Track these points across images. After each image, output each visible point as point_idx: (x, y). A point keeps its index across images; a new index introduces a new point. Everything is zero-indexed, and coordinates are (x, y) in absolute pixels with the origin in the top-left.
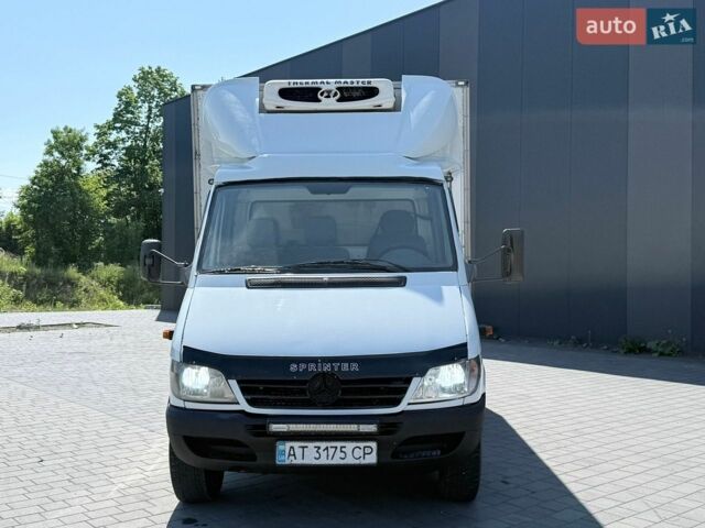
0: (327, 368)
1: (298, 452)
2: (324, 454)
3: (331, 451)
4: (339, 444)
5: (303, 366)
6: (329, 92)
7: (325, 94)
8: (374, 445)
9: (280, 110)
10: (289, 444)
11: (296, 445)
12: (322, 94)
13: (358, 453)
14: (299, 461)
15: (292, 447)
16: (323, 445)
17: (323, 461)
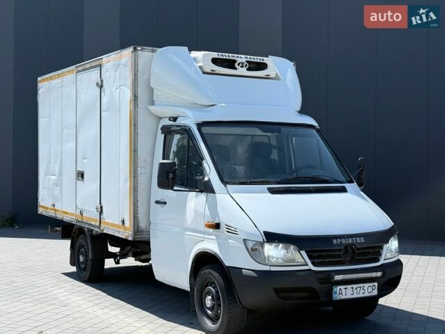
0: (350, 241)
1: (343, 291)
2: (355, 291)
3: (358, 289)
4: (361, 285)
5: (339, 240)
6: (243, 63)
7: (241, 65)
8: (376, 284)
9: (213, 73)
10: (339, 287)
11: (342, 287)
12: (239, 64)
13: (370, 289)
14: (344, 297)
15: (340, 289)
16: (355, 286)
17: (355, 296)
